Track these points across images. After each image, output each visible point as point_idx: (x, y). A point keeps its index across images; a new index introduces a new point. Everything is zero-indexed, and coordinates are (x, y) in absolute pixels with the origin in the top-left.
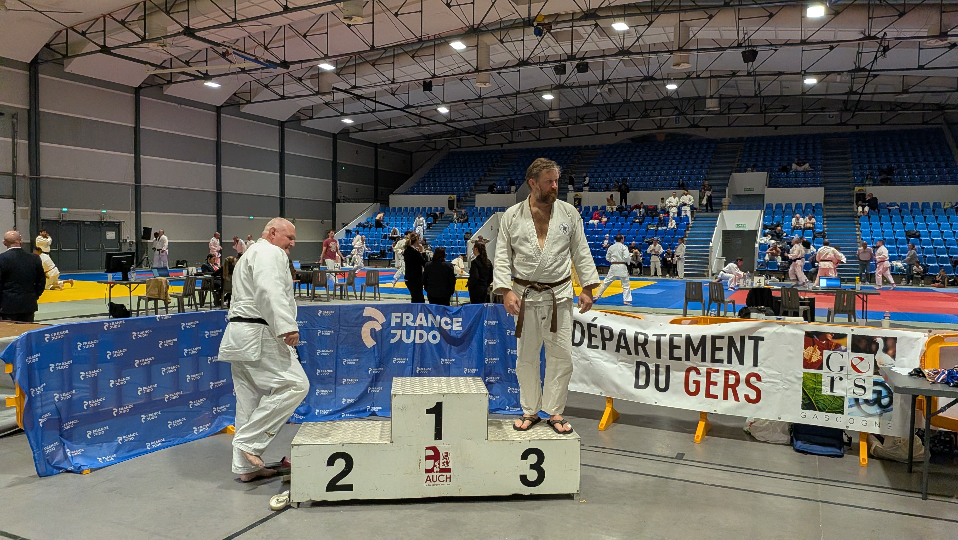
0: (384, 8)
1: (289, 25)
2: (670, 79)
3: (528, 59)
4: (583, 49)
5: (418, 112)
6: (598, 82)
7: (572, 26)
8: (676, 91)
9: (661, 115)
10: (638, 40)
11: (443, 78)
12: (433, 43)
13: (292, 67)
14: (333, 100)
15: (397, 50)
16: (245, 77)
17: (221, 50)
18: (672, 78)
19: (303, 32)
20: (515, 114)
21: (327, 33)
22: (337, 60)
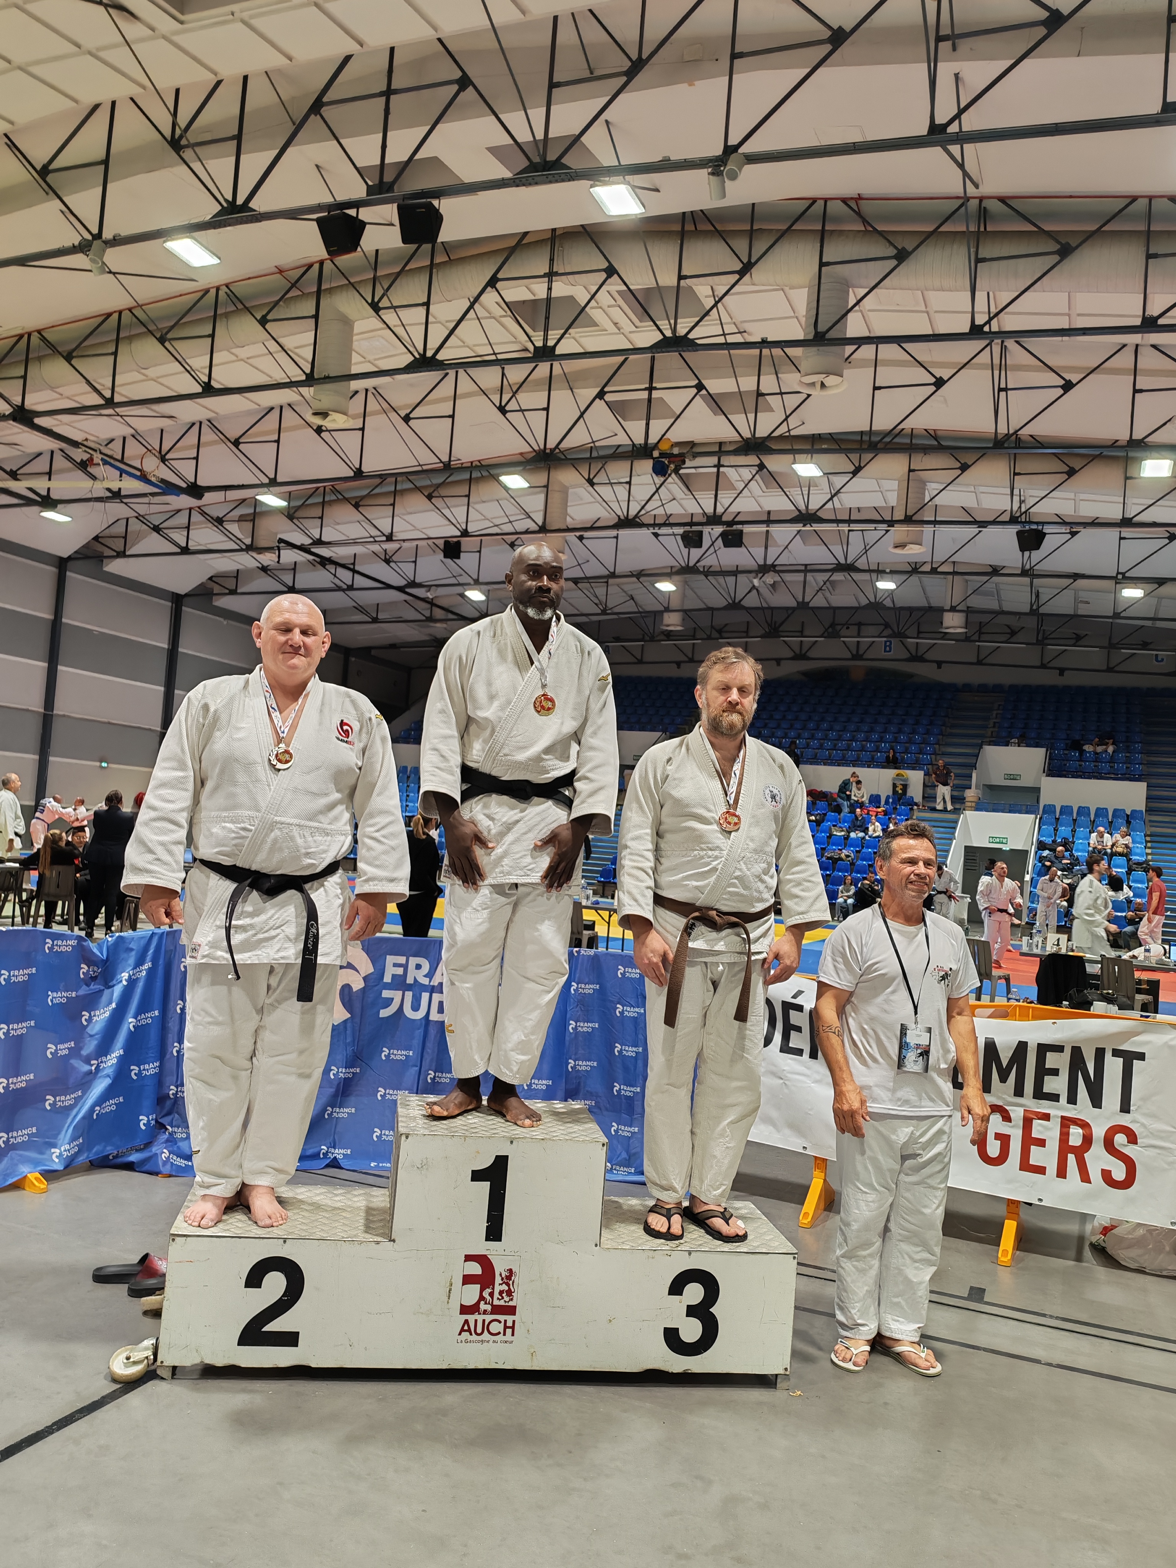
0: (385, 405)
1: (209, 421)
2: (884, 572)
3: (636, 516)
4: (734, 509)
5: (430, 595)
6: (756, 567)
7: (719, 466)
8: (891, 593)
9: (859, 636)
10: (831, 499)
11: (480, 538)
12: (466, 476)
13: (208, 497)
14: (278, 562)
15: (403, 482)
16: (117, 510)
17: (79, 455)
18: (888, 570)
19: (233, 434)
20: (604, 612)
21: (278, 441)
22: (290, 493)
